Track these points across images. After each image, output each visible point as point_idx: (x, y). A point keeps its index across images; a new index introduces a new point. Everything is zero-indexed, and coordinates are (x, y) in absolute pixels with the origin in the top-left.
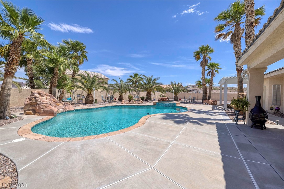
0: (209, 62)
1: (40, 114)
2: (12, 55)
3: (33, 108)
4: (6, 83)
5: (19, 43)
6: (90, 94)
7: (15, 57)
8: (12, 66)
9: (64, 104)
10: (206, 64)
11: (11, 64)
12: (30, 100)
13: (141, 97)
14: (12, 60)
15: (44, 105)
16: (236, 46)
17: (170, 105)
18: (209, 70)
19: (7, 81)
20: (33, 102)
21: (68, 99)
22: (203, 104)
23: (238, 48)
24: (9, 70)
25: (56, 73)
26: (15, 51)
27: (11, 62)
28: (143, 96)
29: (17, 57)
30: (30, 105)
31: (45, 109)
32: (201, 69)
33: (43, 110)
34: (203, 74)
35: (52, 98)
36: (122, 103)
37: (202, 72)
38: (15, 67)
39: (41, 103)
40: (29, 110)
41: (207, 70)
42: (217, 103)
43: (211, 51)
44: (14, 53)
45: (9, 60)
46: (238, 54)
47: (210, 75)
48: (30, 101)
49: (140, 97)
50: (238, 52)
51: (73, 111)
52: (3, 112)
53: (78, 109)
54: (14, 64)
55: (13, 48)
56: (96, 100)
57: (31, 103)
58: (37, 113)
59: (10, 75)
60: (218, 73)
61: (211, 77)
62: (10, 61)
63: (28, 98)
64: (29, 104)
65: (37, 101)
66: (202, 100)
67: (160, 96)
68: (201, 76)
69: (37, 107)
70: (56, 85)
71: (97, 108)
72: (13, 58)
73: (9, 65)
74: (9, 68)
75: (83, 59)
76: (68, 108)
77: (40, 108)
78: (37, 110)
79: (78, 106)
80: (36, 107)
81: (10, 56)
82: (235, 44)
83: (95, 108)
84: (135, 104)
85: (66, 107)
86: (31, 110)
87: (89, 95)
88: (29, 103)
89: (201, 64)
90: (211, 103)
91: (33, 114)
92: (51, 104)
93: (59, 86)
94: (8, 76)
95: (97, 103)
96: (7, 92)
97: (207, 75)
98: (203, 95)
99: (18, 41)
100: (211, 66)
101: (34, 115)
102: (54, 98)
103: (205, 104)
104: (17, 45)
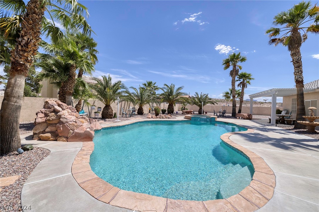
0: (240, 72)
1: (67, 139)
2: (26, 36)
3: (53, 129)
4: (15, 85)
5: (39, 16)
7: (32, 39)
8: (26, 54)
9: (89, 121)
10: (237, 74)
11: (25, 51)
12: (46, 115)
14: (27, 44)
15: (72, 124)
16: (295, 54)
17: (208, 120)
18: (240, 80)
19: (15, 81)
20: (53, 120)
21: (80, 112)
22: (237, 118)
23: (298, 56)
24: (22, 62)
25: (73, 75)
26: (32, 29)
27: (24, 48)
29: (35, 40)
30: (45, 124)
31: (76, 131)
32: (231, 78)
33: (73, 133)
34: (233, 85)
35: (72, 112)
37: (232, 82)
38: (30, 58)
39: (68, 121)
40: (44, 132)
41: (238, 80)
42: (252, 117)
43: (243, 60)
44: (31, 31)
45: (20, 44)
46: (298, 63)
47: (241, 86)
48: (45, 117)
50: (299, 61)
52: (9, 140)
54: (30, 51)
55: (28, 22)
56: (116, 114)
57: (49, 120)
58: (61, 137)
59: (23, 71)
60: (249, 84)
61: (242, 88)
62: (22, 47)
63: (42, 112)
64: (43, 122)
65: (60, 117)
66: (231, 114)
67: (182, 108)
68: (231, 87)
69: (61, 128)
70: (72, 92)
72: (29, 40)
73: (21, 53)
74: (21, 58)
75: (93, 58)
76: (95, 127)
77: (66, 129)
78: (61, 132)
80: (59, 127)
81: (22, 37)
82: (295, 52)
85: (92, 125)
86: (48, 132)
87: (107, 106)
88: (44, 120)
89: (232, 74)
90: (246, 117)
91: (54, 139)
92: (76, 121)
93: (76, 94)
94: (18, 74)
95: (117, 117)
96: (15, 102)
97: (238, 86)
98: (233, 108)
99: (37, 11)
100: (244, 76)
101: (56, 140)
102: (76, 112)
103: (239, 118)
104: (36, 18)
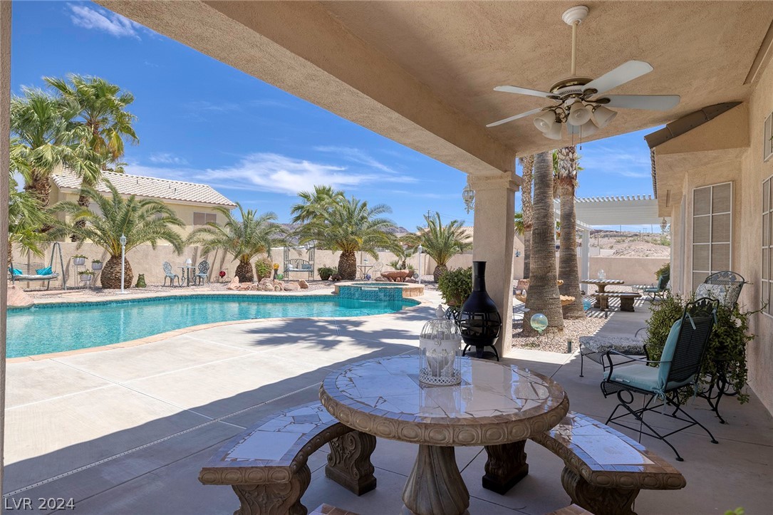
6: (117, 255)
13: (319, 270)
21: (40, 272)
28: (327, 267)
36: (230, 289)
49: (317, 267)
51: (28, 308)
53: (46, 304)
56: (141, 278)
67: (394, 265)
71: (117, 302)
75: (118, 138)
79: (60, 296)
83: (111, 302)
84: (270, 290)
87: (116, 258)
95: (145, 286)
98: (525, 263)
